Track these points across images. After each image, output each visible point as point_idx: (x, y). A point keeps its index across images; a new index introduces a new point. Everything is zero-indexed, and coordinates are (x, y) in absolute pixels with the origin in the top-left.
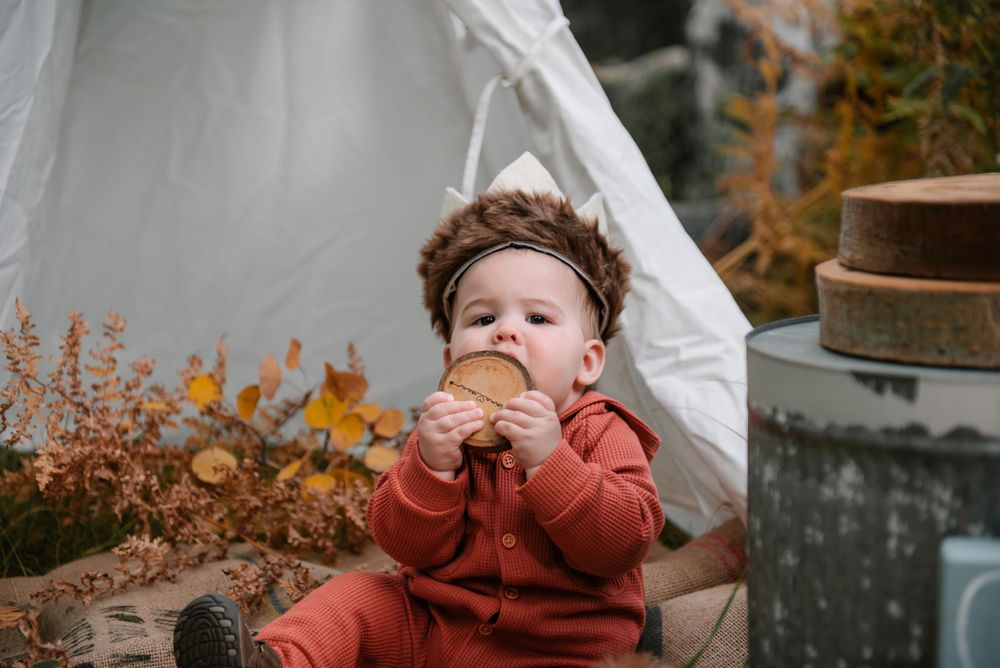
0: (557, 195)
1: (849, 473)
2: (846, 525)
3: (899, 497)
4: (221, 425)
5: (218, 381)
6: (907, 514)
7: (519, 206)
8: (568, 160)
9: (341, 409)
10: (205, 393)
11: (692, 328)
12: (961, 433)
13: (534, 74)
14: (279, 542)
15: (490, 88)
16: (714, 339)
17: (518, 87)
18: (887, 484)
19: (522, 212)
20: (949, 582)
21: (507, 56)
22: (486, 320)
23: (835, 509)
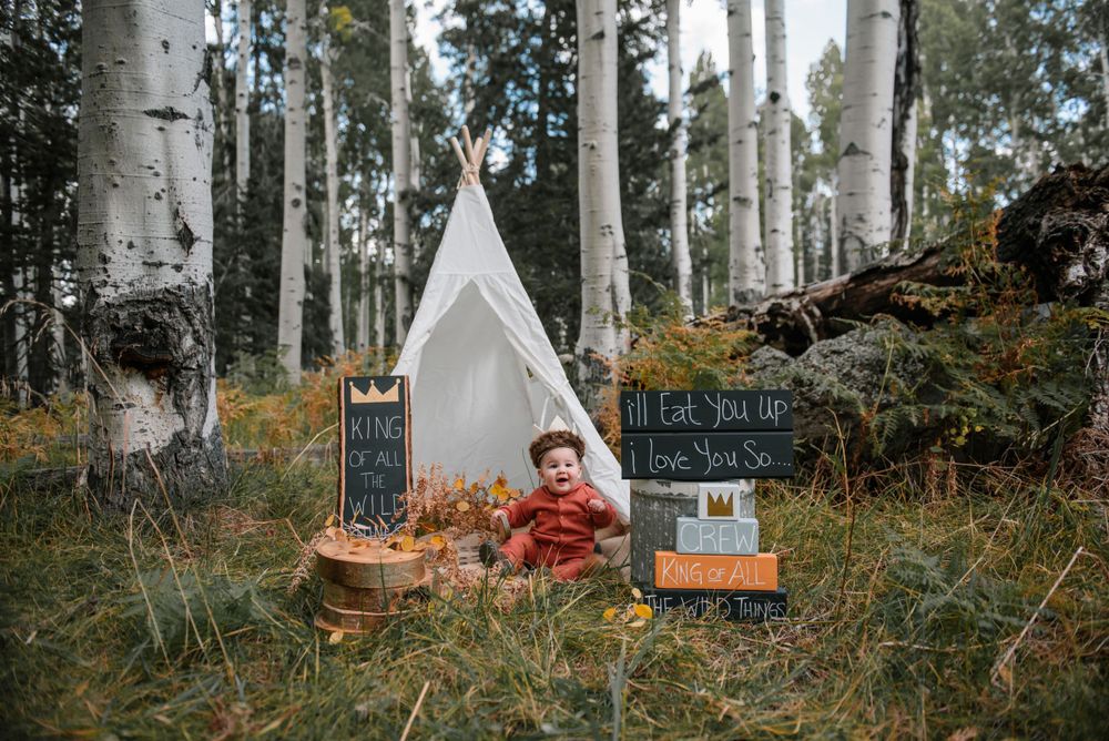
0: (568, 430)
1: (656, 504)
2: (656, 516)
3: (667, 509)
4: (465, 494)
5: (463, 482)
6: (669, 512)
7: (560, 435)
8: (569, 419)
9: (501, 489)
10: (459, 486)
11: (605, 466)
12: (680, 494)
13: (561, 396)
14: (488, 528)
15: (547, 400)
16: (610, 469)
17: (555, 399)
18: (664, 506)
19: (561, 437)
20: (679, 525)
21: (553, 391)
22: (555, 466)
23: (653, 512)
